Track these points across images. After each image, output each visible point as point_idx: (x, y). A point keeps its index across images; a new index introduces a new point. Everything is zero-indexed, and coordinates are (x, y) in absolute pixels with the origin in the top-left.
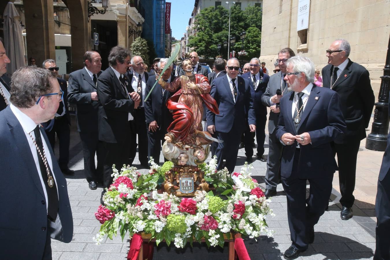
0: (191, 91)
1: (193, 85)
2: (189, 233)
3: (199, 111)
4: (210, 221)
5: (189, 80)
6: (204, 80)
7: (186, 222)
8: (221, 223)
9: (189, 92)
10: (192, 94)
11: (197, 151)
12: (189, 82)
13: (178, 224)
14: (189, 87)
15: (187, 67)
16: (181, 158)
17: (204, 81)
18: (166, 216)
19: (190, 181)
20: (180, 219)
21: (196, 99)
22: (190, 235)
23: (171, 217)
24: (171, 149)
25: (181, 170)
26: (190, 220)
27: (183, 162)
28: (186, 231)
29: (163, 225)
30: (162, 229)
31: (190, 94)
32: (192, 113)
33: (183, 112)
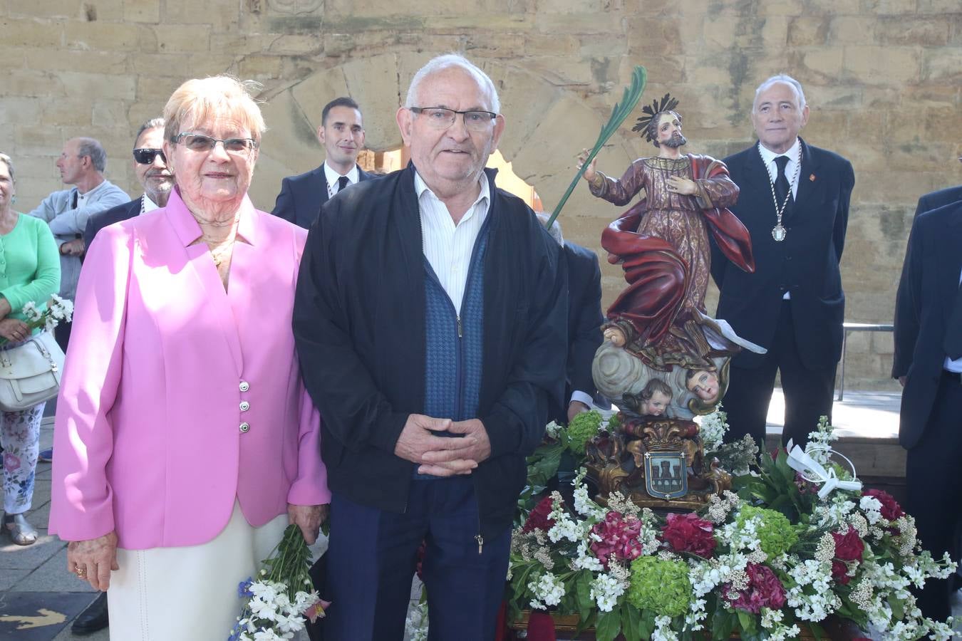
0: (679, 201)
1: (684, 184)
2: (697, 617)
3: (702, 261)
4: (762, 582)
5: (672, 171)
6: (717, 170)
7: (692, 582)
8: (794, 591)
9: (674, 204)
10: (683, 209)
11: (697, 376)
12: (674, 176)
13: (665, 586)
14: (672, 188)
17: (720, 173)
18: (626, 562)
19: (674, 462)
20: (675, 571)
21: (692, 224)
22: (700, 622)
23: (644, 566)
24: (624, 367)
25: (647, 430)
27: (657, 404)
28: (689, 611)
29: (619, 589)
30: (615, 602)
31: (675, 210)
32: (685, 264)
33: (657, 260)
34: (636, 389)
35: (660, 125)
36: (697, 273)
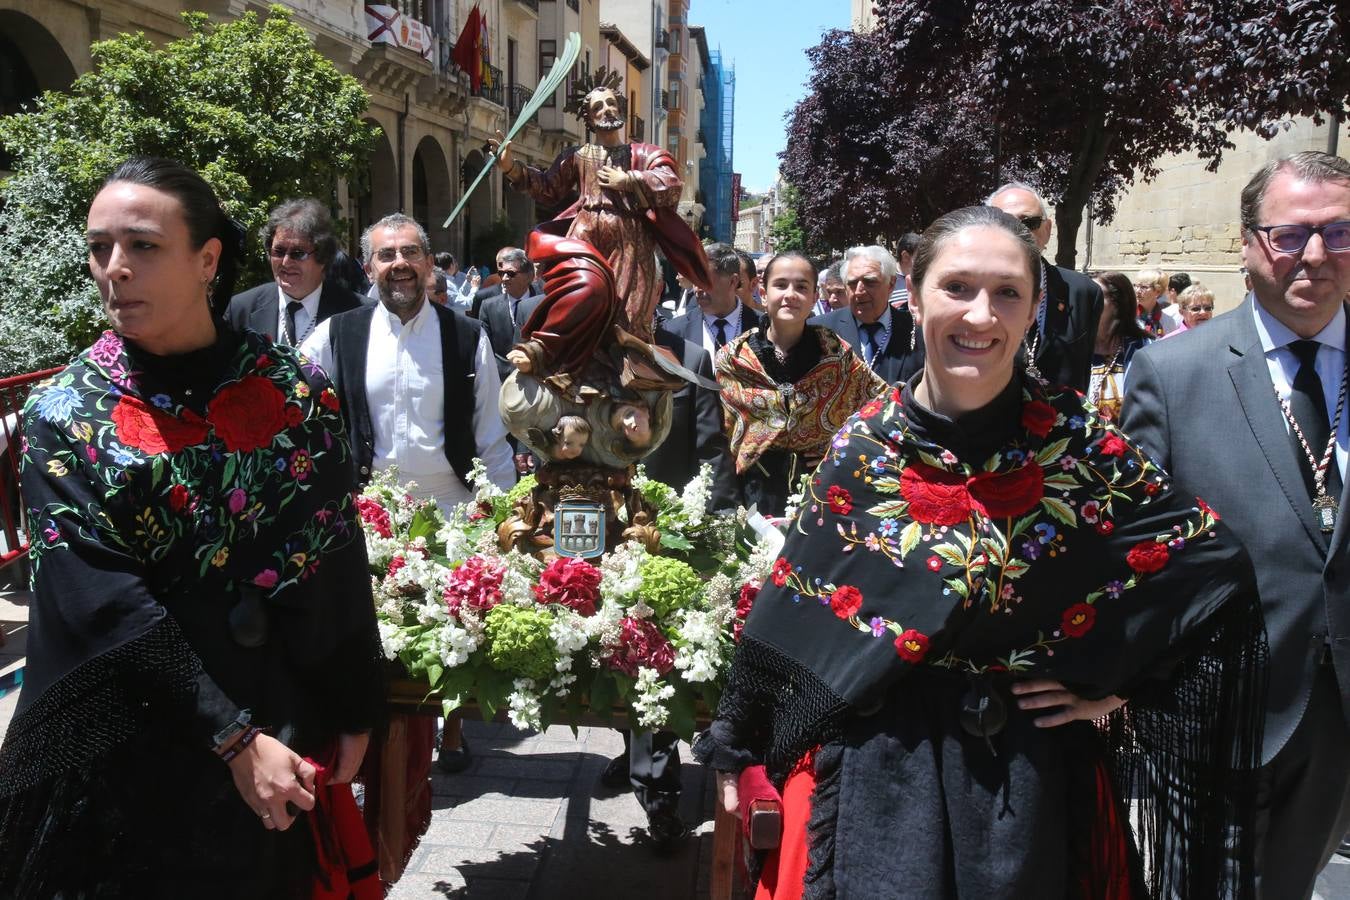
0: (610, 196)
1: (617, 175)
2: (564, 679)
3: (639, 274)
4: (643, 639)
5: (605, 161)
6: (659, 160)
7: (553, 635)
8: (683, 649)
9: (606, 201)
10: (615, 208)
11: (622, 411)
12: (607, 168)
14: (604, 181)
15: (601, 112)
16: (562, 428)
17: (659, 165)
18: (483, 611)
19: (591, 517)
20: (534, 623)
21: (628, 229)
22: (568, 685)
23: (500, 616)
24: (530, 396)
25: (563, 478)
26: (569, 629)
27: (569, 444)
28: (556, 674)
29: (471, 643)
30: (464, 659)
31: (608, 209)
32: (611, 274)
33: (577, 265)
34: (545, 422)
35: (592, 103)
36: (630, 288)
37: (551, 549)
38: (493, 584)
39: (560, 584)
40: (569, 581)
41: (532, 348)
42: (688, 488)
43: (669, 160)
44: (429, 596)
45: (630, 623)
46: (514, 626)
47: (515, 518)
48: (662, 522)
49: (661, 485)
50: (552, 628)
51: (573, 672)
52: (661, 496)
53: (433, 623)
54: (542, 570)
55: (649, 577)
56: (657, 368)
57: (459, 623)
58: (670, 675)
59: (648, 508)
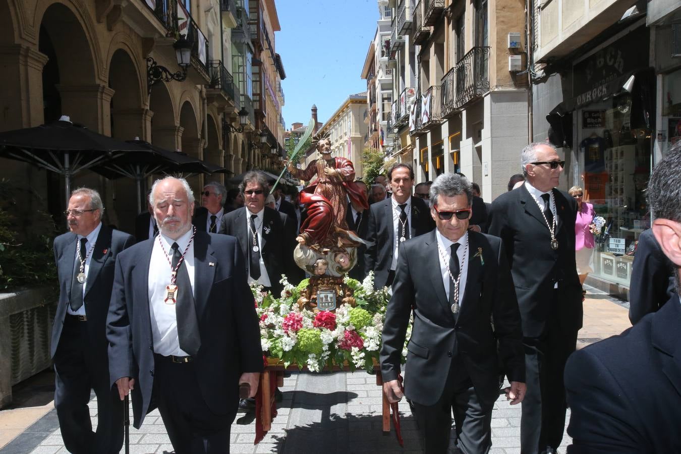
0: (329, 178)
1: (332, 171)
2: (326, 353)
3: (341, 206)
4: (352, 337)
5: (327, 165)
6: (346, 164)
7: (321, 338)
8: (366, 340)
9: (328, 180)
10: (331, 182)
11: (339, 256)
12: (327, 168)
13: (311, 339)
14: (327, 173)
15: (324, 148)
16: (318, 264)
17: (346, 166)
18: (296, 331)
19: (330, 295)
20: (314, 334)
21: (337, 189)
22: (327, 355)
23: (302, 332)
24: (305, 253)
25: (319, 282)
26: (327, 336)
27: (320, 269)
28: (323, 351)
29: (293, 343)
30: (291, 348)
31: (329, 183)
32: (331, 206)
33: (319, 205)
34: (311, 263)
35: (321, 145)
36: (339, 210)
37: (317, 308)
38: (300, 321)
39: (322, 321)
40: (325, 320)
41: (305, 236)
42: (365, 281)
43: (349, 163)
44: (277, 327)
45: (347, 332)
46: (308, 335)
47: (303, 297)
48: (356, 294)
49: (354, 280)
50: (321, 335)
51: (329, 350)
52: (355, 285)
53: (280, 336)
54: (314, 316)
55: (353, 316)
56: (351, 240)
57: (288, 336)
58: (363, 349)
59: (350, 290)
